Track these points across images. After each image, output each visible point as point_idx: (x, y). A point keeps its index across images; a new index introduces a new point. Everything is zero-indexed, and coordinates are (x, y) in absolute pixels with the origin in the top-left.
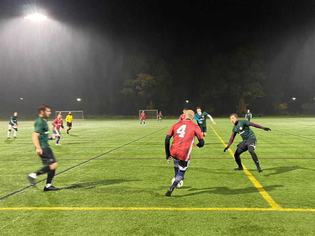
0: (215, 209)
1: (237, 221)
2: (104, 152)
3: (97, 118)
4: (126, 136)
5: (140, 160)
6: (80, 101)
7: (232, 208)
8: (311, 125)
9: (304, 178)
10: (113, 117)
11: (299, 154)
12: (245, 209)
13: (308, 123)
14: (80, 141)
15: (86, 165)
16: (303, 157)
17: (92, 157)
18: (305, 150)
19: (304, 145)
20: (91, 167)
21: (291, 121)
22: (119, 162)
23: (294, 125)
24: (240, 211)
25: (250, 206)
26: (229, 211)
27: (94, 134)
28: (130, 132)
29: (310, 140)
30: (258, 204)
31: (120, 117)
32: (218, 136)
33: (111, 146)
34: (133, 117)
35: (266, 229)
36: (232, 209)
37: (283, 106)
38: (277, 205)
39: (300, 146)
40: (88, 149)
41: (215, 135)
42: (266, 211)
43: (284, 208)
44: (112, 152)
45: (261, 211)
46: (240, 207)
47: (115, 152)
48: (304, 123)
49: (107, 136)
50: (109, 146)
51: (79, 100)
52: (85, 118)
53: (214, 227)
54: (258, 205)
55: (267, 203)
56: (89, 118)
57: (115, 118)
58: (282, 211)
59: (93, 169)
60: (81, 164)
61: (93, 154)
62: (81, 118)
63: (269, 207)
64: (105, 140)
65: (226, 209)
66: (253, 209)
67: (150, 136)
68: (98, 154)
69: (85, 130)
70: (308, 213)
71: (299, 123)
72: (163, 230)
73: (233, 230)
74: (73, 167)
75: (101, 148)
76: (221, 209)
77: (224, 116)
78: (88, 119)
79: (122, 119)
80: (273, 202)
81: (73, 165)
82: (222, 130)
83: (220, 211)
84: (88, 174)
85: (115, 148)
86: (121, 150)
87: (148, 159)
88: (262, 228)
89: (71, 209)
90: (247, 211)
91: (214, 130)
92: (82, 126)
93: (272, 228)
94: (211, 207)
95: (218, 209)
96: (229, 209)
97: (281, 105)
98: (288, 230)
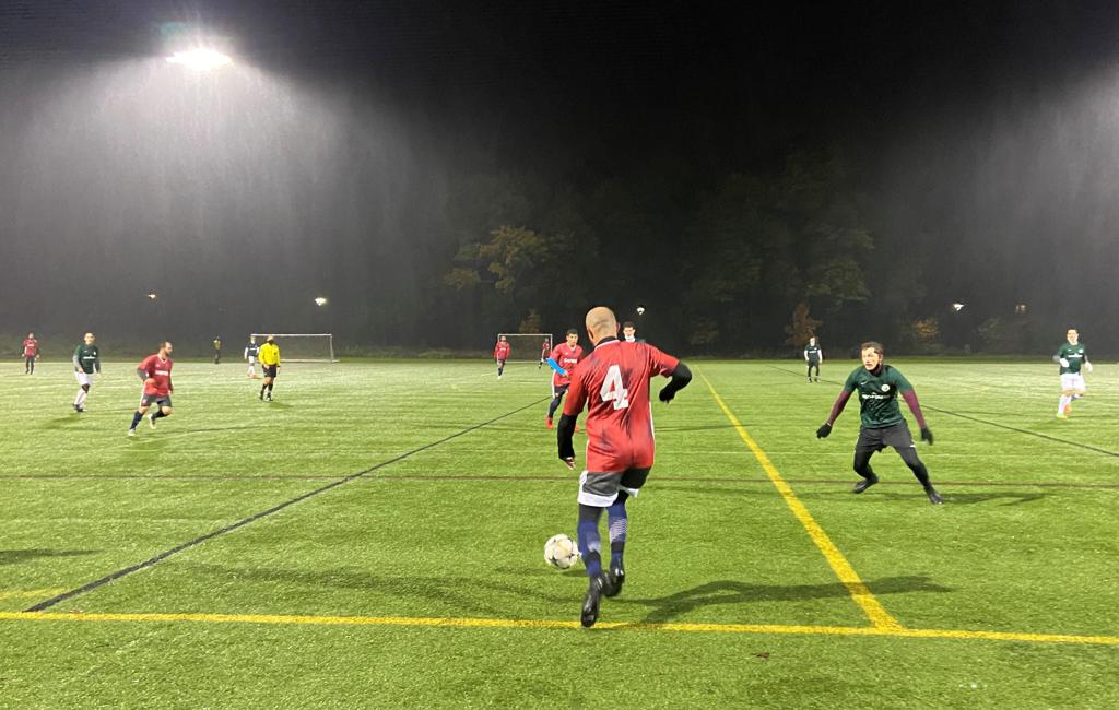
0: (706, 627)
1: (770, 664)
2: (389, 456)
3: (374, 357)
4: (456, 409)
5: (494, 482)
6: (323, 306)
7: (757, 626)
8: (1005, 385)
9: (975, 542)
10: (420, 355)
11: (965, 468)
12: (797, 629)
13: (998, 380)
14: (321, 422)
15: (337, 492)
16: (975, 479)
17: (356, 471)
18: (984, 458)
19: (981, 444)
20: (352, 499)
21: (945, 371)
22: (433, 487)
23: (956, 384)
24: (780, 634)
25: (810, 622)
26: (747, 634)
27: (361, 403)
28: (467, 400)
29: (1000, 430)
30: (836, 614)
31: (443, 353)
32: (727, 412)
33: (413, 439)
34: (479, 353)
35: (852, 687)
36: (757, 628)
37: (925, 328)
38: (890, 619)
39: (969, 446)
40: (345, 446)
41: (720, 411)
42: (858, 636)
43: (909, 628)
44: (413, 457)
45: (842, 637)
46: (782, 623)
47: (423, 455)
48: (988, 379)
49: (401, 409)
50: (406, 439)
51: (320, 301)
52: (336, 356)
53: (704, 680)
54: (834, 618)
55: (863, 612)
56: (351, 356)
57: (425, 357)
58: (905, 638)
59: (354, 507)
60: (321, 490)
61: (359, 462)
62: (327, 355)
63: (868, 623)
64: (394, 422)
65: (741, 628)
66: (819, 629)
67: (527, 411)
68: (370, 461)
69: (337, 390)
70: (980, 643)
71: (971, 380)
72: (553, 685)
73: (758, 689)
74: (296, 500)
75: (381, 443)
76: (726, 628)
77: (747, 355)
78: (344, 359)
79: (447, 359)
80: (881, 611)
81: (297, 493)
82: (739, 397)
83: (723, 632)
84: (339, 520)
85: (421, 446)
86: (442, 452)
87: (518, 478)
88: (843, 685)
89: (288, 619)
90: (801, 636)
91: (717, 397)
92: (326, 380)
93: (873, 686)
94: (696, 623)
95: (717, 627)
96: (749, 628)
97: (920, 325)
98: (917, 694)
